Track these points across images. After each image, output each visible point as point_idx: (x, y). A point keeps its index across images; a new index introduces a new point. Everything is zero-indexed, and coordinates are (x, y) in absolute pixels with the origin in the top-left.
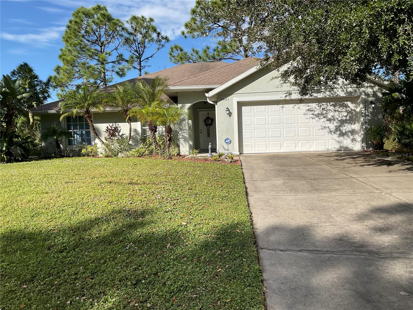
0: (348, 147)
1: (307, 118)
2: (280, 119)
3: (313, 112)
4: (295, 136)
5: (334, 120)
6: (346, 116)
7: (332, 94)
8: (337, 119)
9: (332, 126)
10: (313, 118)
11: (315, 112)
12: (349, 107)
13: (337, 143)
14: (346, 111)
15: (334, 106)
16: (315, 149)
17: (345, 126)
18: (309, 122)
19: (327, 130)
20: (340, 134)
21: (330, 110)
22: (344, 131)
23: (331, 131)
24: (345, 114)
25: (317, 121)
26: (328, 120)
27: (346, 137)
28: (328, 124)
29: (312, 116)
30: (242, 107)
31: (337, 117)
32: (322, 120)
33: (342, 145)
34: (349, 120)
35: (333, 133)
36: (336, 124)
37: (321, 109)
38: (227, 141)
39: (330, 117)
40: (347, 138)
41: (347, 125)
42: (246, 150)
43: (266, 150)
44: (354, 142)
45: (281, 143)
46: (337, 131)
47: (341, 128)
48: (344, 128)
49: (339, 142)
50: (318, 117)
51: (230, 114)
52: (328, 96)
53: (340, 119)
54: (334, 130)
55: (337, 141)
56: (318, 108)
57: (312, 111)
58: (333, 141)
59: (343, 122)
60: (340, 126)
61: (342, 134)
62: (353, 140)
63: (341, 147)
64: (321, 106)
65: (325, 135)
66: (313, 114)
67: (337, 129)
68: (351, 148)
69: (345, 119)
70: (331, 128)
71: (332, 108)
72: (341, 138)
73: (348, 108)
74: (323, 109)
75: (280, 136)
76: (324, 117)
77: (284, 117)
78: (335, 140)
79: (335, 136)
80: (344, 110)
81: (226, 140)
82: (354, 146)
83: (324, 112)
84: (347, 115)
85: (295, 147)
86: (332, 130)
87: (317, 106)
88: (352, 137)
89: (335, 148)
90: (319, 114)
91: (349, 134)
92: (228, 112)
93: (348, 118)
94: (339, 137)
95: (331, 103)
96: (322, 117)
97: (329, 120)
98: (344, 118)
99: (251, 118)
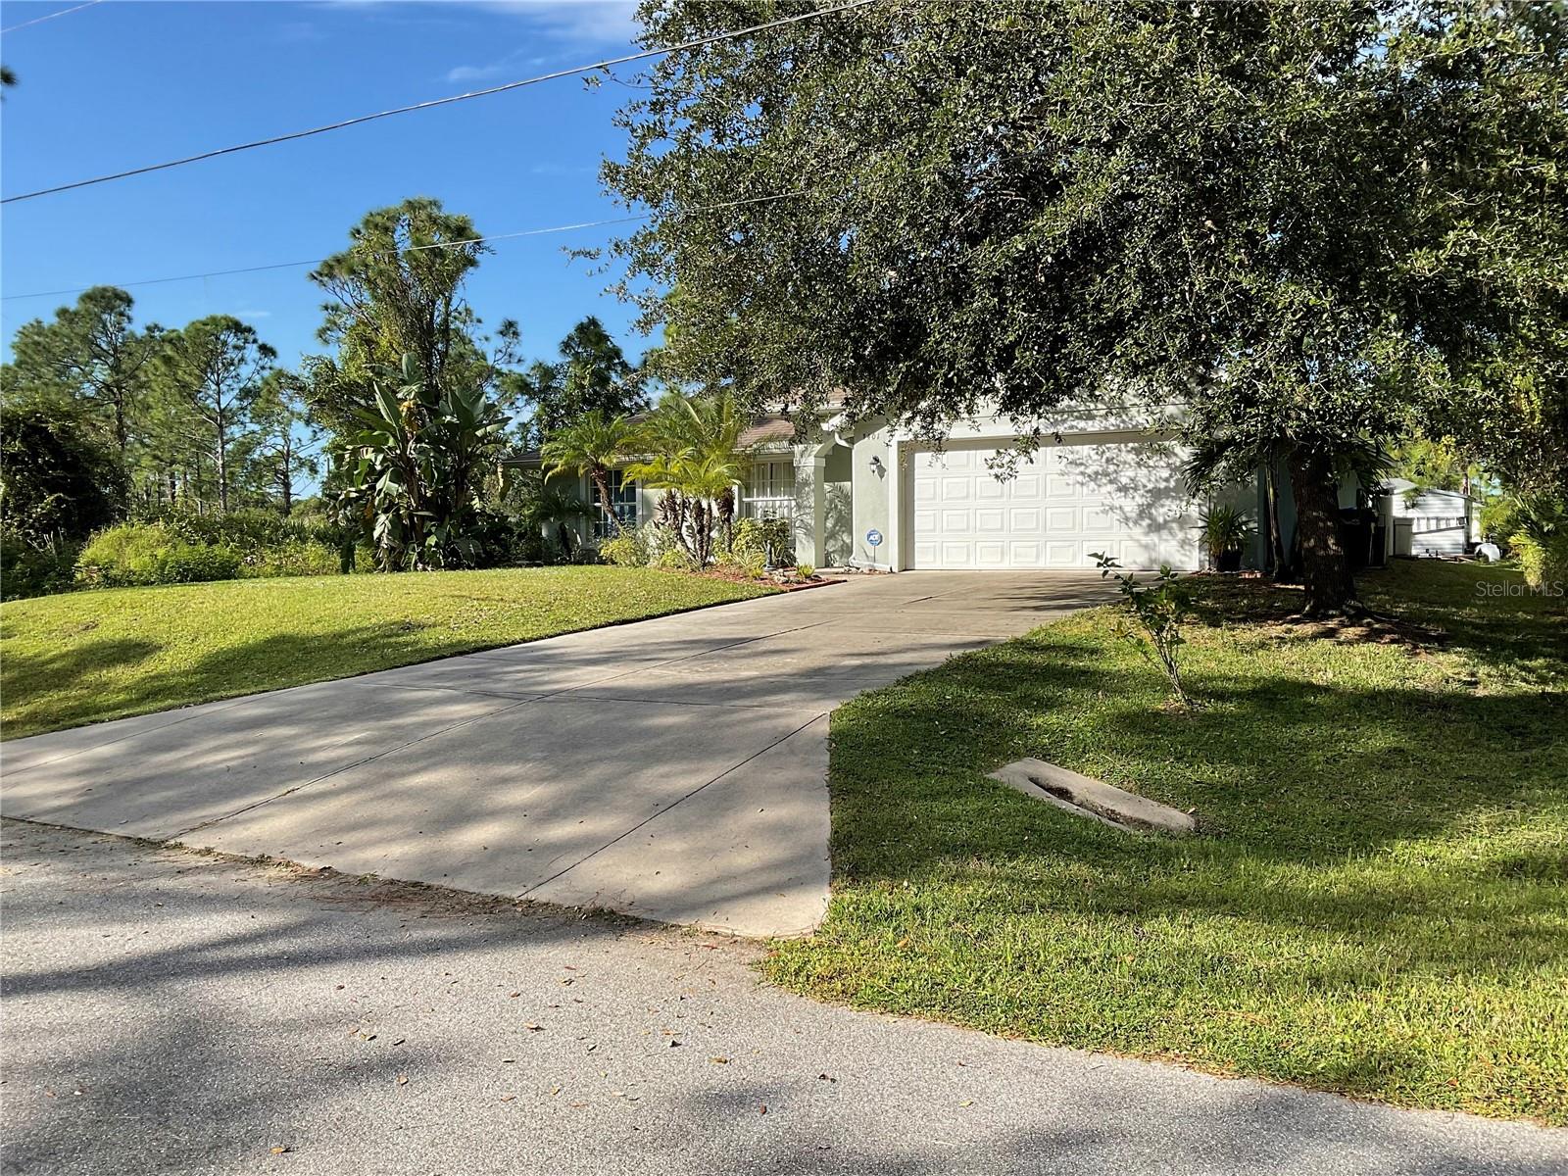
0: (1171, 560)
1: (1068, 484)
3: (1082, 468)
4: (1037, 529)
5: (1135, 489)
6: (1167, 480)
7: (1123, 422)
8: (1145, 486)
9: (1131, 505)
10: (1082, 484)
11: (1086, 467)
12: (1176, 455)
13: (1142, 550)
14: (1169, 465)
15: (1138, 452)
17: (1163, 506)
18: (1073, 494)
19: (1117, 515)
20: (1149, 526)
21: (1125, 463)
22: (1161, 520)
23: (1127, 519)
24: (1165, 474)
25: (1094, 490)
26: (1119, 490)
27: (1165, 534)
28: (1119, 500)
29: (1080, 478)
30: (917, 455)
31: (1144, 481)
32: (1104, 490)
33: (1154, 555)
34: (1174, 489)
35: (1131, 524)
36: (1139, 500)
37: (1104, 460)
38: (872, 538)
39: (1124, 480)
40: (1170, 538)
41: (1168, 502)
42: (923, 561)
44: (1187, 547)
45: (1002, 547)
46: (1142, 518)
47: (1153, 511)
48: (1162, 510)
49: (1146, 547)
50: (1095, 480)
51: (882, 471)
52: (1112, 428)
53: (1150, 486)
54: (1134, 515)
55: (1141, 546)
56: (1096, 457)
57: (1082, 464)
58: (1130, 543)
59: (1157, 495)
60: (1149, 506)
61: (1156, 527)
62: (1184, 543)
63: (1152, 561)
64: (1104, 452)
65: (1111, 527)
66: (1082, 473)
67: (1144, 512)
68: (1179, 564)
69: (1166, 488)
70: (1126, 509)
71: (1131, 457)
72: (1154, 537)
73: (1174, 458)
74: (1108, 460)
75: (1002, 529)
76: (1111, 482)
78: (1138, 541)
79: (1138, 532)
80: (1162, 463)
81: (869, 536)
82: (1184, 559)
83: (1112, 468)
84: (1171, 476)
85: (1038, 556)
86: (1129, 515)
87: (1092, 453)
88: (1180, 535)
89: (1135, 562)
90: (1097, 473)
91: (1174, 525)
92: (874, 467)
93: (1172, 484)
94: (1147, 534)
95: (1131, 445)
96: (1104, 481)
97: (1124, 489)
98: (1163, 485)
99: (935, 484)
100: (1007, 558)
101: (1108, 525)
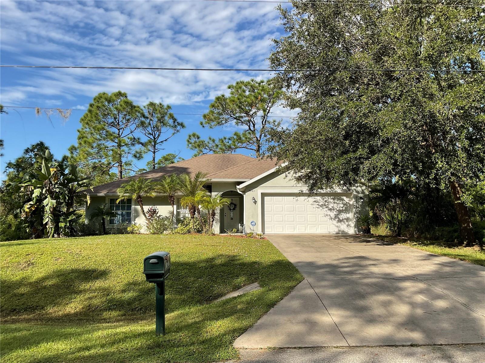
0: (345, 231)
1: (314, 208)
2: (294, 208)
3: (318, 203)
4: (305, 221)
5: (334, 210)
6: (342, 207)
7: (332, 190)
8: (336, 209)
9: (333, 214)
10: (318, 208)
11: (319, 203)
12: (344, 200)
13: (336, 227)
14: (343, 203)
15: (334, 199)
16: (320, 232)
17: (341, 215)
18: (316, 211)
19: (329, 217)
20: (338, 220)
21: (330, 202)
22: (341, 219)
23: (331, 218)
24: (342, 206)
25: (321, 210)
26: (329, 210)
27: (342, 223)
28: (329, 213)
29: (317, 206)
30: (265, 197)
31: (336, 208)
32: (324, 210)
33: (340, 229)
34: (345, 210)
35: (333, 220)
36: (335, 213)
37: (324, 201)
38: (252, 224)
39: (330, 207)
40: (344, 224)
41: (343, 214)
42: (267, 231)
43: (283, 231)
44: (349, 227)
45: (294, 227)
46: (336, 218)
47: (339, 216)
48: (341, 216)
49: (337, 227)
50: (322, 207)
51: (255, 202)
52: (329, 192)
53: (338, 209)
54: (334, 217)
55: (336, 226)
56: (322, 200)
57: (318, 202)
58: (333, 226)
59: (340, 212)
60: (338, 215)
61: (340, 221)
62: (348, 225)
63: (339, 231)
64: (324, 199)
65: (327, 221)
66: (318, 205)
67: (336, 216)
68: (347, 232)
69: (342, 210)
70: (331, 216)
71: (332, 200)
72: (339, 224)
73: (344, 201)
74: (325, 201)
75: (294, 221)
76: (326, 207)
77: (297, 206)
78: (335, 225)
79: (335, 222)
80: (341, 203)
81: (251, 223)
82: (349, 230)
83: (327, 203)
84: (344, 206)
85: (305, 229)
86: (332, 217)
87: (321, 199)
88: (347, 223)
89: (334, 231)
90: (322, 205)
91: (345, 220)
93: (344, 209)
94: (337, 223)
95: (332, 197)
96: (324, 207)
97: (330, 210)
98: (341, 209)
99: (271, 206)
100: (295, 230)
101: (326, 220)
